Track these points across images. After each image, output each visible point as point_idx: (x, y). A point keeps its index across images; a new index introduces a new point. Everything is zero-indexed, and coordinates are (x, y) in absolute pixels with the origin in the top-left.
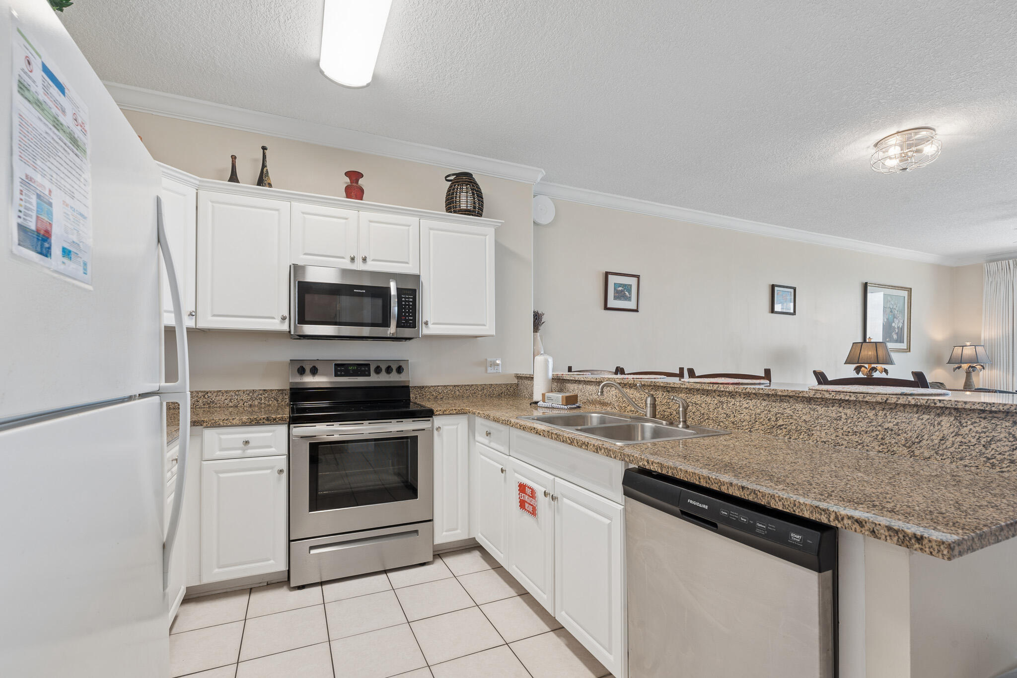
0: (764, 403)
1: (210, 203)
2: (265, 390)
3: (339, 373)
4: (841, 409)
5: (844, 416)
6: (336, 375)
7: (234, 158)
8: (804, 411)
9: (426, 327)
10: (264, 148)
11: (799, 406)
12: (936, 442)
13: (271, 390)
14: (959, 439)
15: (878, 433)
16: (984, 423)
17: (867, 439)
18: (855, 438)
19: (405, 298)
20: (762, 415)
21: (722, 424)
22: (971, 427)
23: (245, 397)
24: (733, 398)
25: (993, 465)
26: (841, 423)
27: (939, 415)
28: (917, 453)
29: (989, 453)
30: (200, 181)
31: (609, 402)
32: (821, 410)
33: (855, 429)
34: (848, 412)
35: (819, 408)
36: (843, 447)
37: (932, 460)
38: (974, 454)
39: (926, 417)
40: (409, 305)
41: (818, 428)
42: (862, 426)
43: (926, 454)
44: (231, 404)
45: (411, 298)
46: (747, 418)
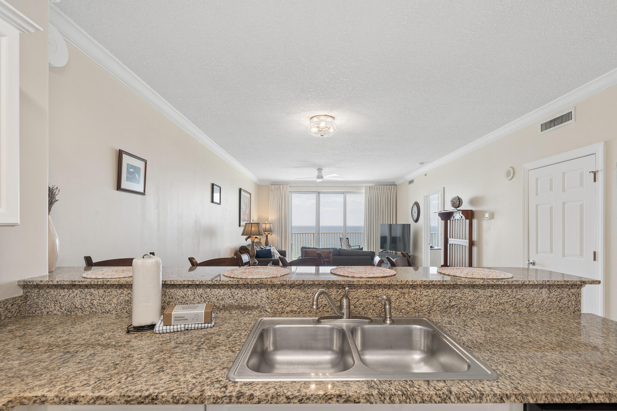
0: (441, 291)
4: (493, 290)
5: (495, 294)
8: (470, 293)
11: (466, 291)
12: (540, 303)
14: (549, 300)
15: (513, 302)
16: (559, 290)
17: (507, 306)
18: (501, 307)
20: (439, 300)
21: (403, 311)
22: (554, 293)
24: (414, 289)
25: (562, 310)
26: (493, 299)
27: (541, 288)
28: (531, 310)
29: (561, 305)
31: (256, 305)
32: (481, 292)
33: (501, 301)
34: (497, 291)
35: (479, 290)
36: (494, 313)
37: (538, 313)
38: (555, 306)
39: (536, 290)
41: (479, 304)
42: (504, 299)
43: (536, 310)
46: (427, 303)
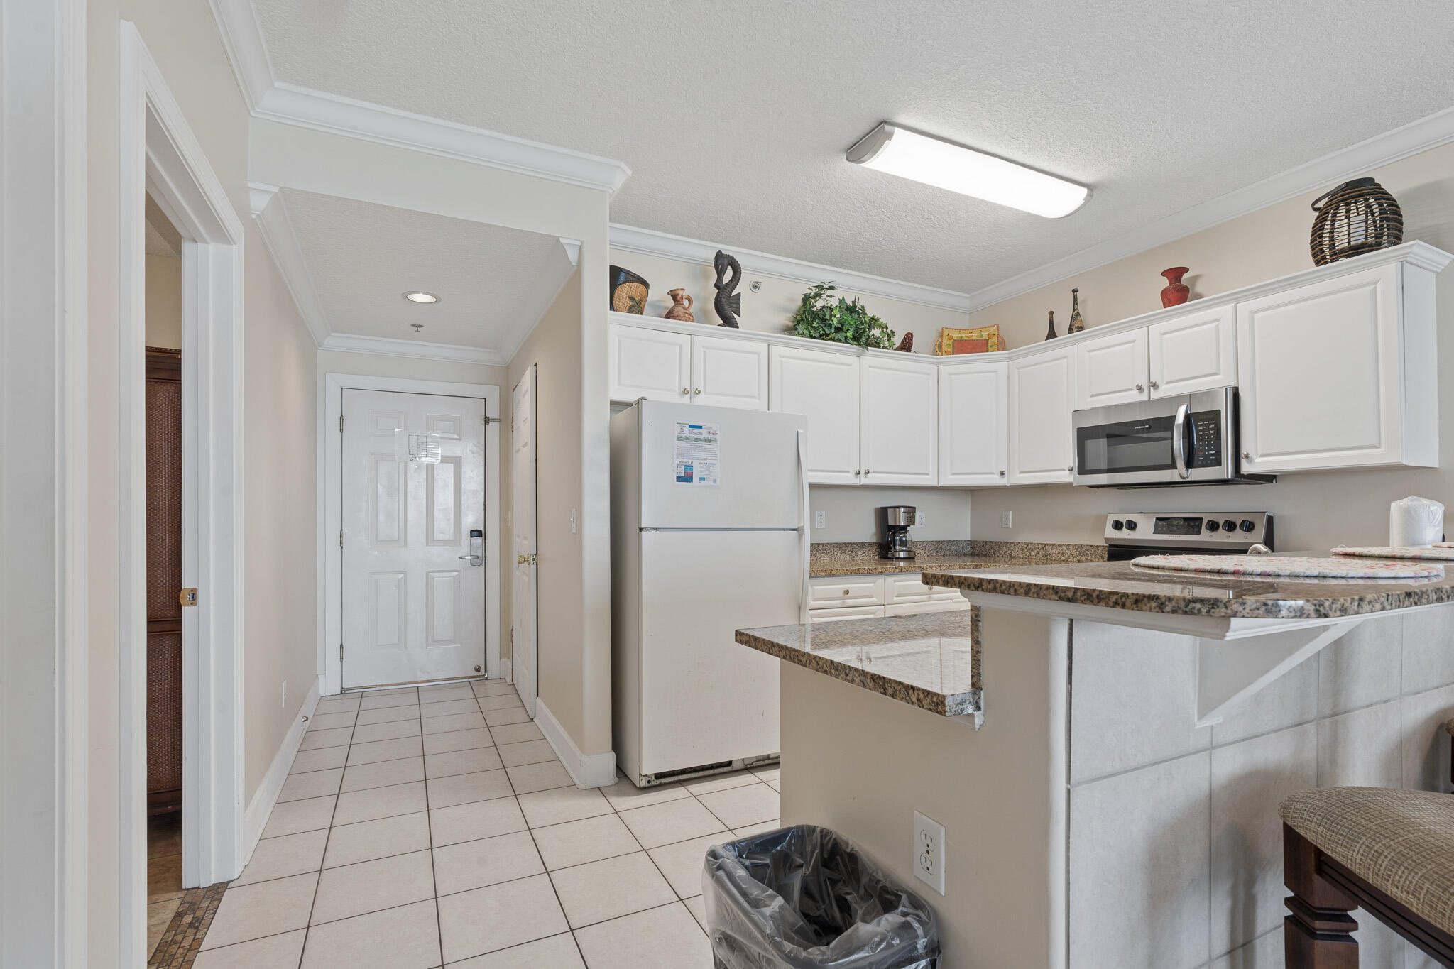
1: (1017, 370)
2: (1091, 546)
3: (1159, 529)
6: (1156, 532)
7: (1051, 313)
9: (1248, 462)
10: (1074, 291)
13: (1098, 547)
19: (1203, 425)
23: (1074, 552)
30: (1008, 354)
40: (1209, 435)
44: (1063, 558)
45: (1212, 424)
